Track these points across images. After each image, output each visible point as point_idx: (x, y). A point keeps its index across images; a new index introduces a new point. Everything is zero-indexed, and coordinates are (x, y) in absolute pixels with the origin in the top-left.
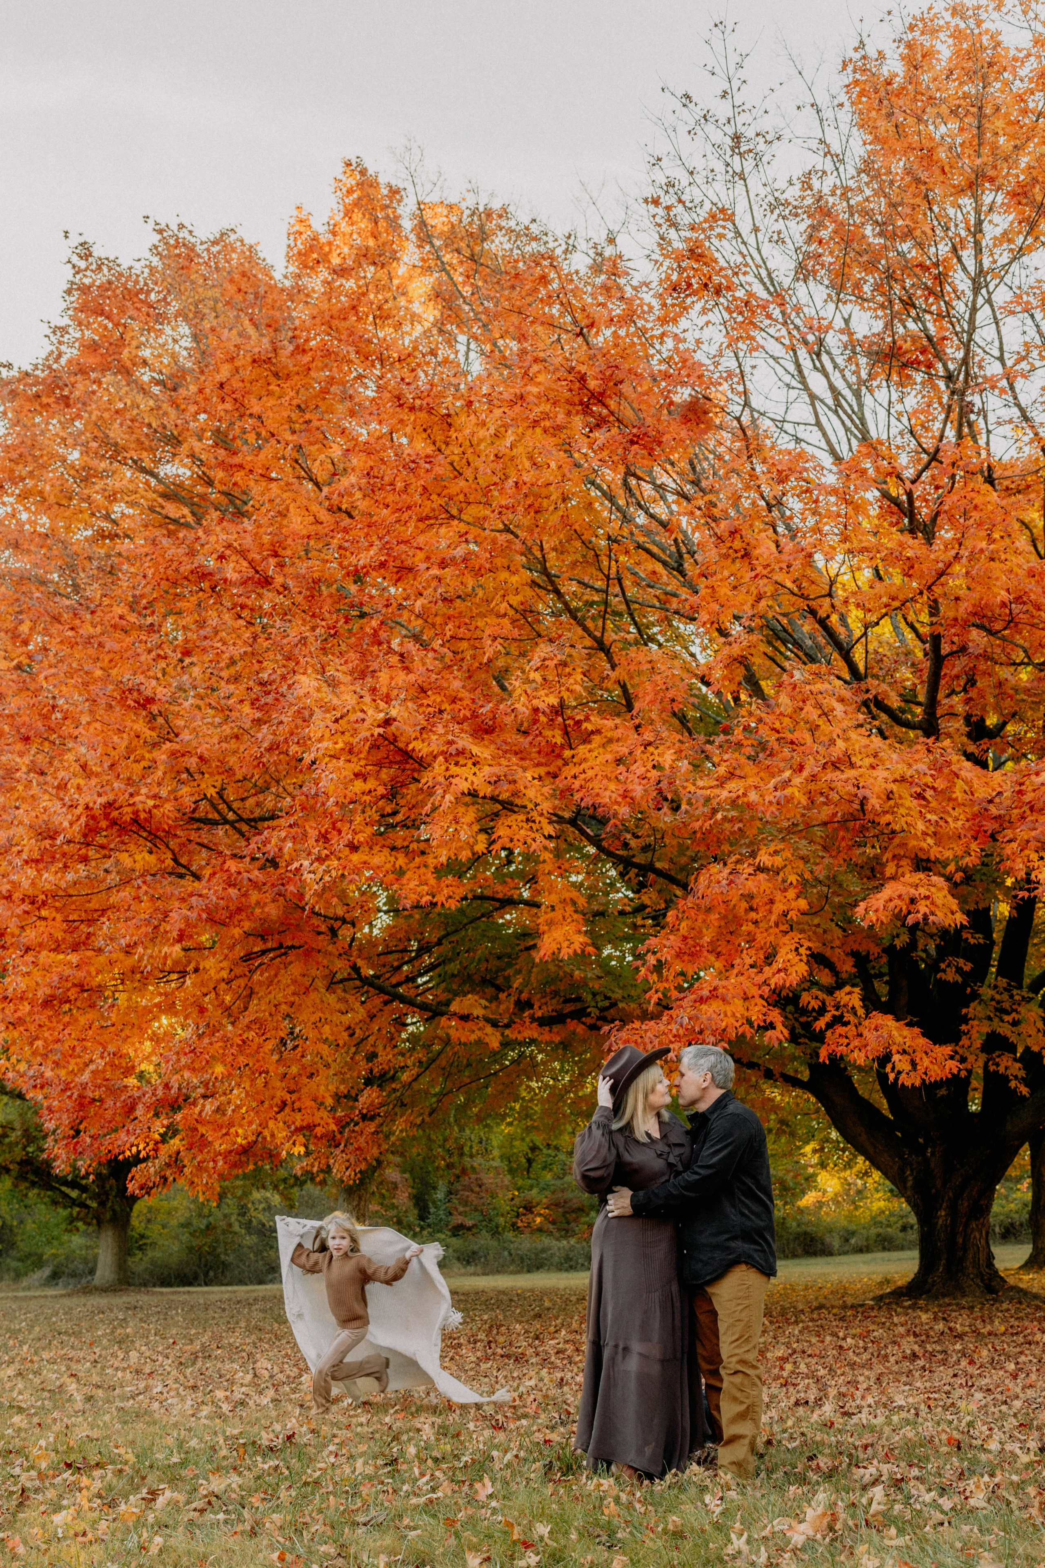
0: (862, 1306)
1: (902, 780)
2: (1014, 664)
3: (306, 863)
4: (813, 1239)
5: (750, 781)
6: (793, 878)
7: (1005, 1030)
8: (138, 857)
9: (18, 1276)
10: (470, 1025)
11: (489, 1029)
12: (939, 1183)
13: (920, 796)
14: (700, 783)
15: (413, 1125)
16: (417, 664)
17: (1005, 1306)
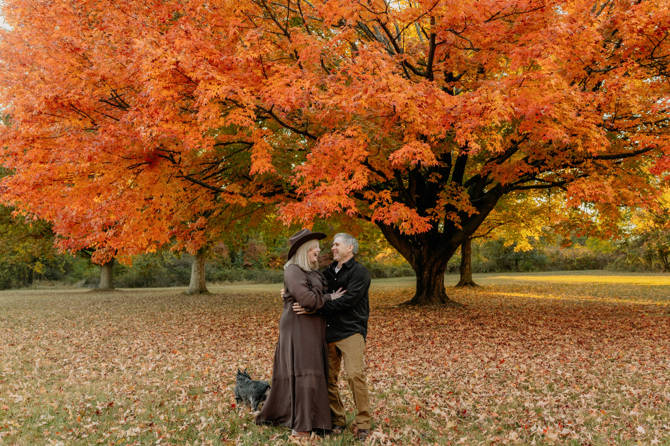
0: (393, 308)
1: (412, 98)
2: (466, 49)
3: (143, 128)
4: (380, 272)
5: (344, 96)
6: (362, 142)
7: (454, 203)
8: (73, 122)
9: (72, 283)
10: (233, 196)
11: (242, 198)
12: (425, 261)
13: (420, 106)
14: (321, 97)
15: (218, 232)
16: (194, 37)
17: (448, 309)
